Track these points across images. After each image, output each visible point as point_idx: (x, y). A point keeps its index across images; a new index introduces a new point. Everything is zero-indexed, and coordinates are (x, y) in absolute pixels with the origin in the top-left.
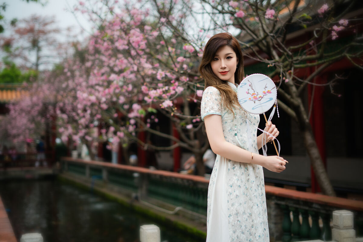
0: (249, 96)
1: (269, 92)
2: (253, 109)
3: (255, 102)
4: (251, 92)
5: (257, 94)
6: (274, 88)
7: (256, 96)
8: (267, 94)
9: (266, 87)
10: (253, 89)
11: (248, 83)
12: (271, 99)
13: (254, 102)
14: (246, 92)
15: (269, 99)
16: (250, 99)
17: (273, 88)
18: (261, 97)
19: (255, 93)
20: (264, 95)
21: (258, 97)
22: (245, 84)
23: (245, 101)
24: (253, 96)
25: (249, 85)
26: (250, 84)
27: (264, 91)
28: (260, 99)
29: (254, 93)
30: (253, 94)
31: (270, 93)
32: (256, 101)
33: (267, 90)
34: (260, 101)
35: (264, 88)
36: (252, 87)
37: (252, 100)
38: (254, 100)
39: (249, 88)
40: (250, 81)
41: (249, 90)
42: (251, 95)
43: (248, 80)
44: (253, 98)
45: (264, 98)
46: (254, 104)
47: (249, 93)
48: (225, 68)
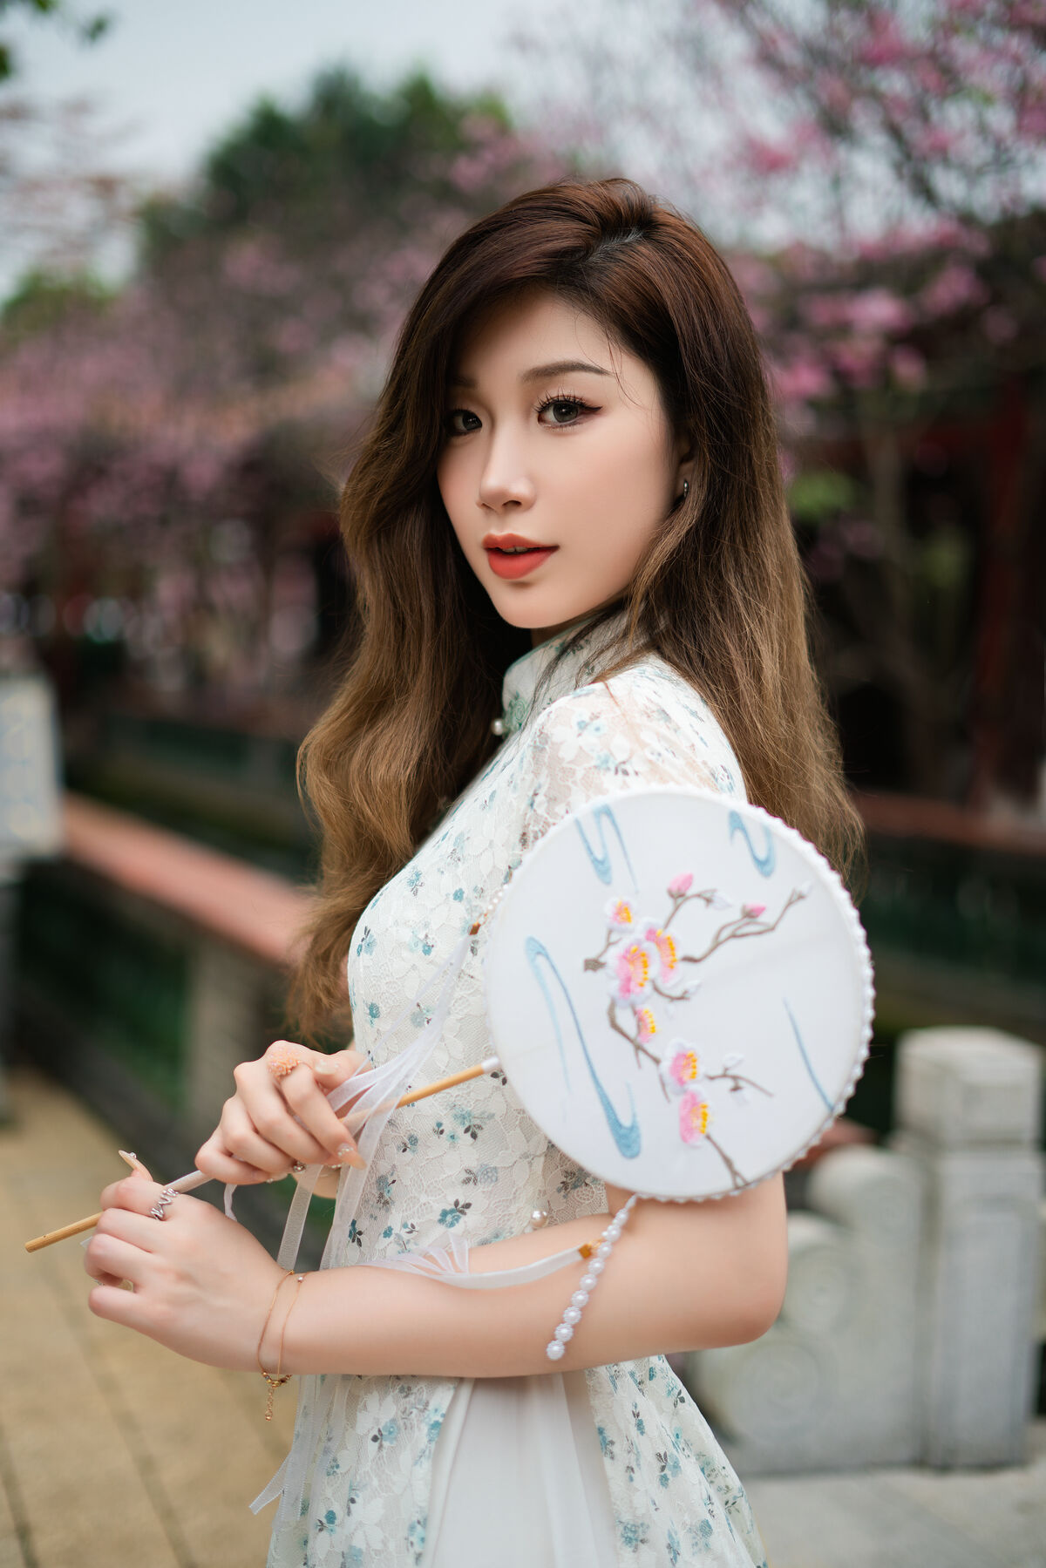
0: (650, 912)
2: (537, 950)
3: (593, 965)
4: (694, 926)
5: (672, 986)
6: (734, 1173)
7: (654, 970)
8: (677, 1101)
9: (736, 1089)
10: (717, 944)
11: (769, 894)
12: (626, 1140)
13: (592, 955)
14: (689, 880)
15: (626, 1122)
16: (623, 912)
17: (728, 1162)
18: (644, 1031)
19: (683, 970)
20: (665, 1065)
21: (645, 999)
22: (764, 865)
23: (602, 867)
24: (650, 947)
25: (752, 903)
26: (766, 918)
27: (702, 1069)
28: (627, 1021)
29: (680, 954)
30: (666, 944)
31: (687, 1132)
32: (606, 984)
33: (714, 1095)
34: (607, 1023)
35: (729, 1064)
36: (740, 932)
37: (614, 938)
38: (612, 957)
39: (729, 906)
40: (792, 909)
41: (709, 901)
42: (661, 921)
43: (801, 897)
44: (634, 948)
45: (640, 1066)
46: (581, 965)
47: (677, 908)
48: (517, 503)
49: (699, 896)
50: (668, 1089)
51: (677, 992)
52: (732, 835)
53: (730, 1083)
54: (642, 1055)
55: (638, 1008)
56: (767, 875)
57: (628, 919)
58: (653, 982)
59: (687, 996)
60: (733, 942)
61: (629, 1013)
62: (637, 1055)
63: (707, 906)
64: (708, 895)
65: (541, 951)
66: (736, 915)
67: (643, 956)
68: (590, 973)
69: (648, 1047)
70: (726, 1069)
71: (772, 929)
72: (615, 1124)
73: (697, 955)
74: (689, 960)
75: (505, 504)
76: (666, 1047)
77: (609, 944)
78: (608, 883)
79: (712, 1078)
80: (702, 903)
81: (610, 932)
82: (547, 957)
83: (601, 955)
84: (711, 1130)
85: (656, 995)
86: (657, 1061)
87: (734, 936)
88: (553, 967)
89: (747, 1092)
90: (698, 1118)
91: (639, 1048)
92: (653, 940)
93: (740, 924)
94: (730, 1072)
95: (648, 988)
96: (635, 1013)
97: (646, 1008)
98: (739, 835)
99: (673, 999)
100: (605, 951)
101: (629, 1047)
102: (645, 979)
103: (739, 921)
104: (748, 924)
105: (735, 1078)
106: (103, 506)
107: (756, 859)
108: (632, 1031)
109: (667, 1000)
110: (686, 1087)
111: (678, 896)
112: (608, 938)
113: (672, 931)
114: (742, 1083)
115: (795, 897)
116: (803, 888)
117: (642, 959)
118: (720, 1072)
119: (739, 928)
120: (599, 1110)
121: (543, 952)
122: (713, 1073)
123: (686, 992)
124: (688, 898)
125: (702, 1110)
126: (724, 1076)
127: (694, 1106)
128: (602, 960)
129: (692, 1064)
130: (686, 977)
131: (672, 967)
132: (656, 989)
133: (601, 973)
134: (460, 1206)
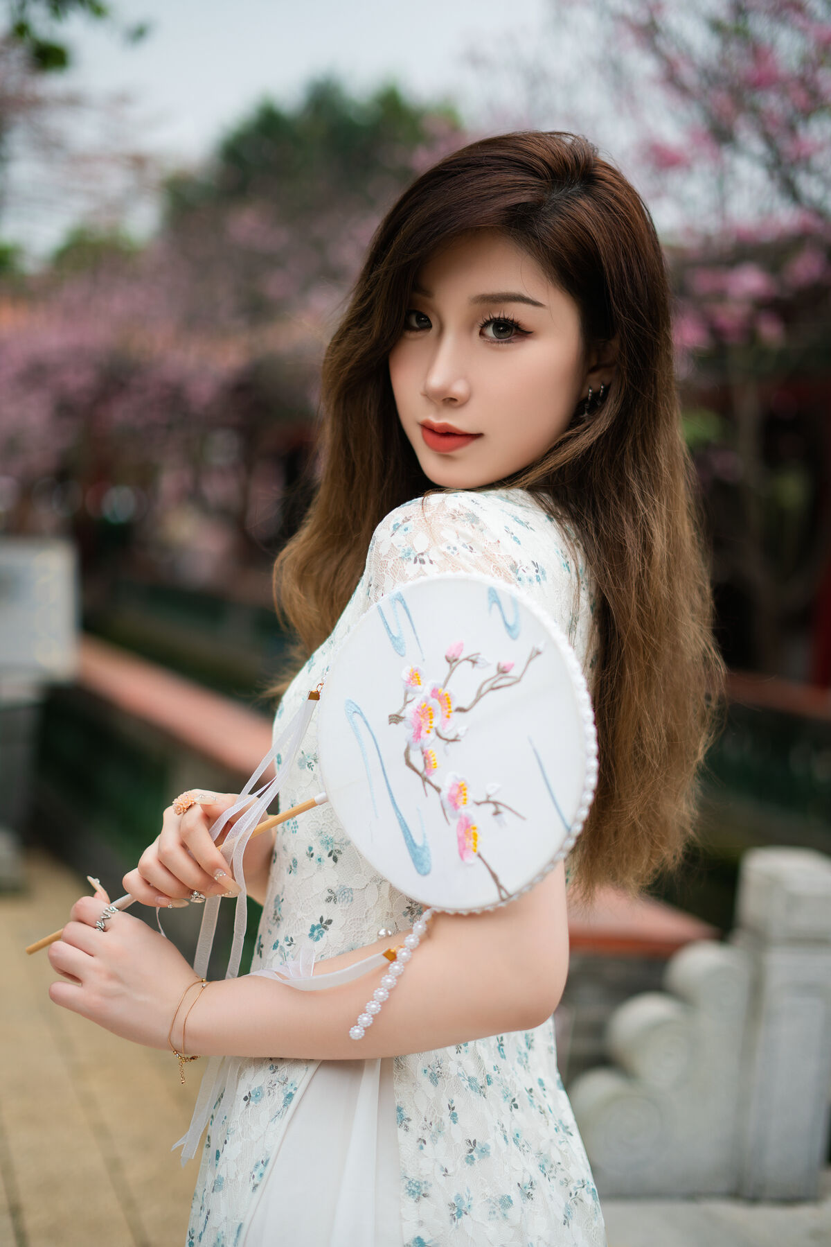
0: (434, 675)
1: (465, 838)
2: (354, 709)
3: (396, 719)
5: (448, 733)
6: (500, 887)
7: (436, 722)
8: (454, 823)
9: (497, 813)
10: (479, 696)
11: (515, 654)
12: (420, 859)
13: (395, 712)
14: (460, 647)
15: (419, 843)
16: (415, 677)
17: (495, 876)
18: (428, 767)
19: (457, 718)
20: (445, 793)
21: (430, 742)
22: (513, 631)
23: (397, 643)
24: (434, 702)
25: (505, 662)
26: (514, 672)
27: (473, 794)
28: (417, 759)
29: (454, 706)
30: (444, 699)
31: (463, 848)
32: (403, 732)
33: (481, 817)
34: (403, 762)
35: (490, 792)
36: (496, 685)
37: (409, 698)
38: (409, 712)
39: (489, 665)
40: (532, 663)
41: (474, 662)
42: (442, 682)
43: (539, 653)
44: (424, 704)
45: (426, 795)
46: (387, 719)
47: (452, 670)
48: (454, 400)
49: (467, 659)
50: (447, 813)
51: (451, 737)
52: (490, 608)
53: (492, 808)
54: (427, 786)
55: (425, 749)
56: (514, 638)
57: (418, 683)
58: (436, 729)
59: (458, 738)
60: (492, 693)
61: (419, 753)
62: (424, 786)
63: (473, 666)
64: (473, 658)
65: (358, 712)
66: (493, 671)
67: (430, 710)
68: (393, 725)
69: (432, 779)
70: (489, 796)
71: (518, 681)
72: (411, 845)
73: (466, 706)
74: (460, 710)
75: (444, 400)
76: (445, 778)
77: (407, 703)
78: (402, 656)
79: (478, 804)
80: (470, 664)
81: (406, 693)
82: (361, 714)
83: (401, 712)
84: (480, 849)
85: (438, 738)
86: (438, 790)
87: (493, 689)
88: (366, 722)
89: (506, 815)
90: (470, 839)
91: (425, 780)
92: (436, 698)
93: (496, 679)
94: (491, 799)
95: (433, 735)
96: (423, 753)
97: (430, 749)
98: (495, 606)
99: (449, 741)
100: (404, 708)
101: (419, 780)
102: (431, 727)
103: (495, 676)
104: (501, 678)
105: (495, 803)
106: (121, 413)
107: (506, 625)
108: (420, 767)
109: (446, 742)
110: (459, 811)
111: (452, 661)
112: (405, 698)
113: (450, 689)
114: (501, 808)
115: (534, 654)
116: (541, 647)
117: (430, 712)
118: (484, 799)
119: (495, 682)
120: (399, 832)
121: (359, 711)
122: (479, 800)
123: (457, 736)
124: (460, 662)
125: (473, 831)
126: (487, 802)
127: (467, 828)
128: (402, 715)
129: (464, 792)
130: (457, 725)
131: (448, 717)
132: (438, 734)
133: (401, 724)
134: (324, 922)
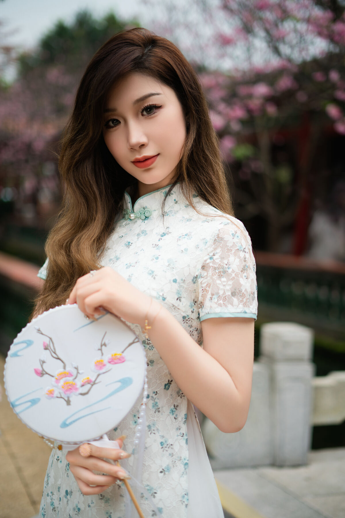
0: (48, 382)
1: (116, 360)
3: (68, 402)
4: (54, 367)
6: (133, 343)
8: (110, 366)
9: (105, 345)
10: (59, 359)
13: (65, 403)
15: (119, 384)
16: (50, 392)
17: (129, 345)
18: (89, 382)
19: (68, 369)
20: (99, 372)
21: (79, 382)
22: (29, 345)
24: (61, 383)
26: (48, 341)
29: (62, 370)
31: (120, 360)
33: (108, 353)
34: (87, 396)
35: (97, 349)
36: (53, 350)
37: (59, 396)
38: (65, 395)
39: (45, 354)
40: (44, 333)
41: (44, 362)
42: (52, 379)
43: (39, 330)
44: (62, 388)
45: (100, 382)
46: (68, 406)
47: (47, 373)
48: (143, 145)
49: (42, 366)
50: (107, 370)
51: (76, 371)
52: (19, 356)
53: (103, 348)
54: (96, 382)
55: (82, 384)
56: (33, 342)
57: (53, 391)
59: (76, 367)
60: (57, 353)
61: (84, 387)
64: (42, 362)
66: (47, 351)
68: (71, 403)
69: (93, 379)
71: (51, 339)
72: (121, 388)
73: (63, 365)
74: (65, 367)
75: (140, 147)
76: (93, 373)
77: (61, 397)
78: (39, 399)
79: (102, 354)
80: (44, 365)
81: (57, 397)
82: (67, 419)
83: (65, 400)
84: (120, 352)
85: (78, 378)
86: (99, 375)
87: (55, 352)
88: (70, 417)
89: (105, 341)
90: (117, 357)
91: (94, 383)
92: (60, 380)
93: (51, 350)
94: (100, 348)
95: (76, 381)
97: (81, 382)
98: (19, 353)
99: (78, 373)
100: (64, 398)
101: (94, 386)
102: (72, 383)
104: (50, 348)
105: (101, 346)
107: (27, 347)
108: (89, 386)
110: (106, 364)
111: (42, 373)
112: (59, 398)
113: (55, 375)
114: (103, 343)
116: (36, 330)
117: (66, 384)
121: (65, 421)
124: (43, 369)
125: (114, 357)
126: (101, 350)
127: (112, 360)
129: (98, 362)
131: (68, 373)
132: (75, 378)
133: (71, 399)
